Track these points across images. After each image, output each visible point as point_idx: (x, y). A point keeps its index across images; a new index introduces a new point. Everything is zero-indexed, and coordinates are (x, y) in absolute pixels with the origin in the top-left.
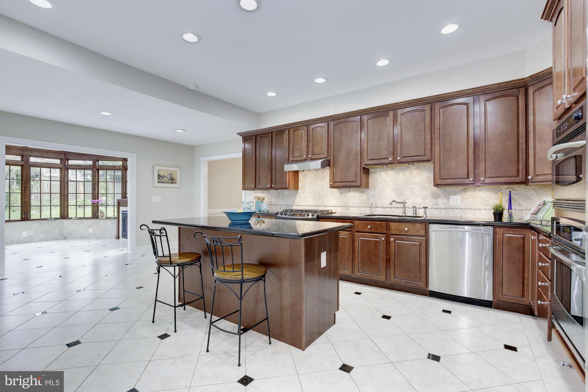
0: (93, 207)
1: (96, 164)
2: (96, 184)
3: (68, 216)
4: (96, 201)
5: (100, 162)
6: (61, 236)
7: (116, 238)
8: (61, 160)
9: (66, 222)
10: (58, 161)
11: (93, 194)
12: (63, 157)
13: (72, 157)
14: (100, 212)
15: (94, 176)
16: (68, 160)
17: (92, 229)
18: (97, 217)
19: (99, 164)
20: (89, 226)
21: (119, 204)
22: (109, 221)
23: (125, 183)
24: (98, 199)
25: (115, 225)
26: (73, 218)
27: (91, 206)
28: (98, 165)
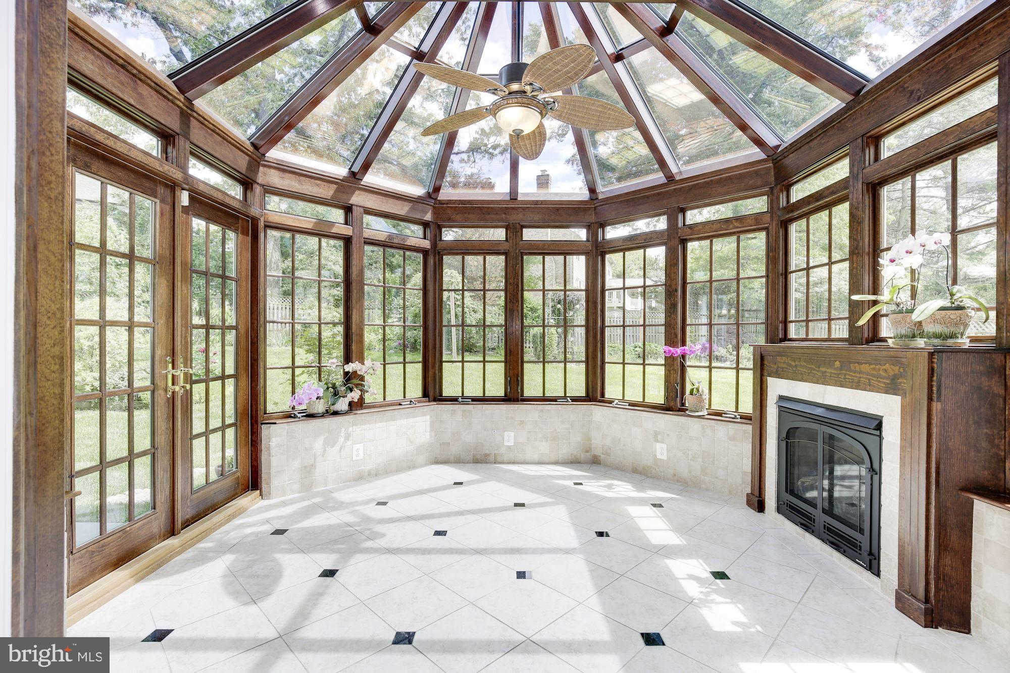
0: (669, 371)
1: (677, 224)
2: (676, 291)
3: (603, 395)
4: (679, 351)
5: (689, 214)
6: (588, 454)
7: (749, 503)
8: (588, 227)
9: (597, 412)
10: (581, 234)
11: (669, 325)
12: (592, 218)
13: (614, 213)
14: (691, 393)
15: (671, 265)
16: (603, 226)
17: (664, 446)
18: (681, 409)
19: (687, 223)
20: (657, 436)
21: (762, 365)
22: (722, 430)
23: (781, 280)
24: (684, 343)
25: (746, 449)
26: (616, 401)
27: (663, 368)
28: (684, 225)
